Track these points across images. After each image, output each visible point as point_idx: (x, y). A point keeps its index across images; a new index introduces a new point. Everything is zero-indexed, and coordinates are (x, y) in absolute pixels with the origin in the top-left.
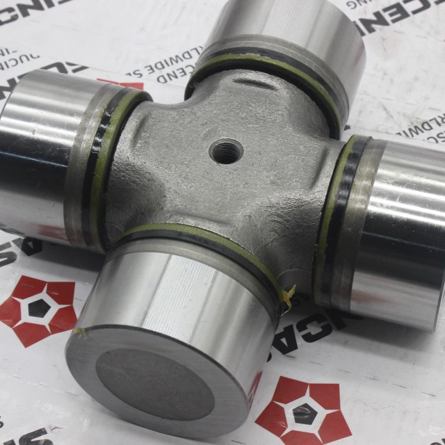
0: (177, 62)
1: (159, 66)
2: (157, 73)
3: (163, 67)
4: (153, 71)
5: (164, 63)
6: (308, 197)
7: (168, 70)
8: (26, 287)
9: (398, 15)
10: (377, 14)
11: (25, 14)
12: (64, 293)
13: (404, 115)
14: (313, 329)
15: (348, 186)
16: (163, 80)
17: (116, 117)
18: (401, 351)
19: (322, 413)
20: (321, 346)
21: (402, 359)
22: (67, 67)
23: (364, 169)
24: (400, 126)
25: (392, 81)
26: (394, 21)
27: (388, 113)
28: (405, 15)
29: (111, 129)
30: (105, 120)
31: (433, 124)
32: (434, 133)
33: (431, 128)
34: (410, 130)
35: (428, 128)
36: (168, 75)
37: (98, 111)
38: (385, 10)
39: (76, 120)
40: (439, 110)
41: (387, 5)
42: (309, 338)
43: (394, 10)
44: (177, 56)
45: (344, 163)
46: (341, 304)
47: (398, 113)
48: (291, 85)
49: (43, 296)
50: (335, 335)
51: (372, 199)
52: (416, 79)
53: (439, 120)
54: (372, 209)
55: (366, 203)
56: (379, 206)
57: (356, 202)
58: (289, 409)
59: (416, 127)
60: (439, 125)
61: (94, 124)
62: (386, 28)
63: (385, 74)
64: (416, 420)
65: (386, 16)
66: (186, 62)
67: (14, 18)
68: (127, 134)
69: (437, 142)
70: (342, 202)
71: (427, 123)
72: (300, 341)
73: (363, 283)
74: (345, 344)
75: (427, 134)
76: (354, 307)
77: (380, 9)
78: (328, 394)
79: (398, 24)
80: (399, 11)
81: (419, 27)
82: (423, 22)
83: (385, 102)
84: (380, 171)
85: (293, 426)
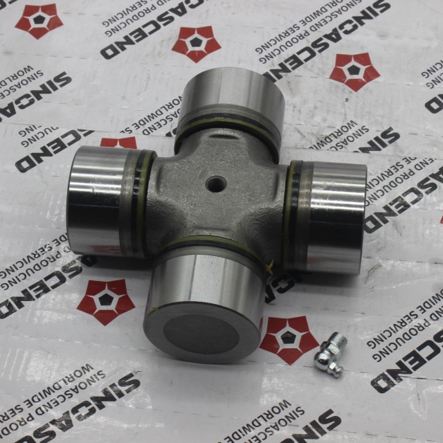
0: (153, 118)
1: (142, 123)
2: (142, 128)
3: (145, 123)
4: (139, 127)
5: (144, 120)
6: (273, 206)
7: (148, 125)
8: (94, 287)
9: (296, 64)
10: (281, 65)
11: (39, 98)
12: (119, 287)
13: (312, 134)
14: (283, 285)
15: (296, 195)
16: (147, 132)
17: (143, 171)
18: (339, 289)
19: (299, 335)
20: (290, 295)
21: (341, 294)
22: (79, 132)
23: (304, 182)
24: (311, 141)
25: (300, 111)
26: (294, 68)
27: (301, 134)
28: (300, 63)
29: (142, 179)
30: (137, 174)
31: (332, 138)
32: (334, 144)
33: (332, 141)
34: (318, 144)
35: (329, 141)
36: (149, 128)
37: (131, 169)
38: (286, 61)
40: (334, 127)
41: (287, 58)
42: (281, 291)
43: (292, 60)
44: (152, 114)
45: (291, 181)
46: (300, 267)
47: (308, 133)
48: (246, 134)
49: (106, 291)
50: (297, 286)
51: (313, 200)
52: (316, 108)
53: (336, 134)
54: (312, 206)
55: (309, 203)
56: (317, 204)
57: (302, 203)
58: (278, 336)
59: (321, 141)
60: (336, 137)
61: (130, 178)
62: (289, 74)
63: (294, 107)
64: (356, 329)
65: (287, 65)
66: (160, 118)
67: (32, 102)
68: (152, 182)
69: (337, 150)
70: (294, 205)
71: (328, 137)
72: (276, 294)
73: (313, 252)
74: (304, 291)
75: (329, 145)
76: (309, 267)
77: (282, 61)
78: (300, 323)
79: (296, 70)
80: (296, 61)
81: (311, 70)
82: (312, 66)
83: (298, 127)
84: (314, 182)
85: (283, 346)
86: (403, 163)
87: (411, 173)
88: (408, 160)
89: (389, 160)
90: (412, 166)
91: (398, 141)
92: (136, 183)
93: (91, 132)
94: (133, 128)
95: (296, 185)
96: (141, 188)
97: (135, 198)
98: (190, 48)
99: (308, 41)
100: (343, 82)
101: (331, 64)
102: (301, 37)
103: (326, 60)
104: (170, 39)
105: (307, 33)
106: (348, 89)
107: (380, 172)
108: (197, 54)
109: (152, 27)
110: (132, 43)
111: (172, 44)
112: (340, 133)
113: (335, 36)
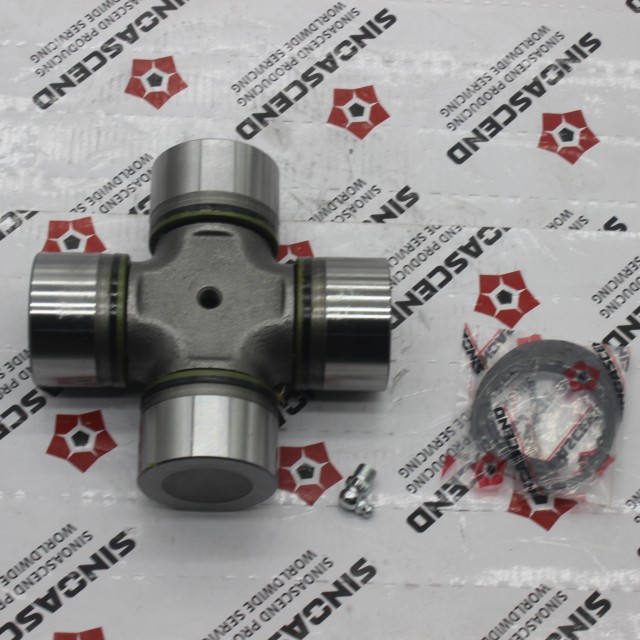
0: (111, 189)
1: (97, 196)
2: (98, 204)
5: (100, 192)
7: (106, 198)
8: (64, 423)
9: (284, 105)
10: (266, 107)
12: (95, 421)
13: (312, 199)
14: (294, 404)
15: (308, 303)
16: (105, 210)
17: (120, 283)
18: (361, 405)
19: (318, 467)
20: (303, 416)
21: (363, 411)
22: (19, 215)
24: (310, 210)
25: (294, 170)
26: (281, 111)
27: (298, 201)
28: (289, 103)
29: (119, 294)
30: (113, 289)
31: (337, 203)
32: (339, 212)
33: (336, 208)
34: (320, 212)
35: (333, 208)
36: (108, 203)
38: (271, 101)
39: (92, 294)
40: (337, 189)
41: (272, 96)
42: (293, 412)
43: (279, 100)
44: (109, 184)
46: (315, 387)
47: (307, 199)
49: (80, 427)
50: (310, 404)
52: (313, 164)
53: (340, 198)
54: (329, 316)
56: (335, 314)
57: (316, 313)
58: (293, 469)
59: (324, 209)
60: (341, 203)
61: (104, 294)
62: (276, 118)
63: (287, 164)
65: (274, 107)
66: (119, 188)
68: (132, 299)
69: (343, 220)
70: (307, 316)
71: (331, 203)
72: (286, 416)
73: (332, 370)
74: (320, 409)
75: (332, 215)
76: (327, 387)
77: (267, 101)
78: (318, 452)
79: (286, 113)
80: (283, 101)
81: (303, 113)
82: (305, 107)
83: (293, 191)
84: (329, 287)
85: (300, 482)
86: (425, 233)
87: (436, 247)
88: (431, 230)
89: (409, 231)
90: (435, 237)
91: (417, 204)
92: (114, 300)
93: (33, 213)
94: (87, 204)
95: (308, 291)
96: (120, 306)
97: (113, 318)
98: (149, 89)
99: (297, 73)
100: (344, 127)
101: (328, 104)
102: (288, 67)
103: (321, 98)
104: (121, 76)
105: (294, 61)
106: (352, 136)
107: (399, 247)
108: (157, 96)
109: (95, 61)
110: (72, 85)
111: (125, 84)
112: (345, 197)
113: (329, 64)
